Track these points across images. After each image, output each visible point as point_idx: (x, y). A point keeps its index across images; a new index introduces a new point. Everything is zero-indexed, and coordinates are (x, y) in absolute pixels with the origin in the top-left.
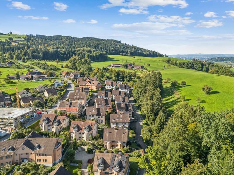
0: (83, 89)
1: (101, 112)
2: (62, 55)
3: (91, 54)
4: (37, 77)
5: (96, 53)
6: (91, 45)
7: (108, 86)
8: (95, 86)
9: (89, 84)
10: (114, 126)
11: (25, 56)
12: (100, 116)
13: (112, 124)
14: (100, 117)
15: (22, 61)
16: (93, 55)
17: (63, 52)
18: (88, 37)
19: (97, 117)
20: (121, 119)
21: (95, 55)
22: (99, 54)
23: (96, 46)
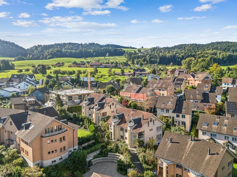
0: (176, 80)
1: (184, 107)
2: (179, 60)
3: (216, 57)
4: (139, 73)
5: (223, 55)
6: (219, 48)
7: (225, 84)
8: (200, 81)
9: (192, 78)
10: (206, 137)
11: (144, 62)
12: (181, 113)
13: (200, 133)
14: (181, 115)
15: (139, 65)
16: (218, 57)
17: (181, 57)
18: (217, 42)
19: (175, 115)
20: (225, 128)
21: (220, 57)
22: (227, 55)
23: (226, 49)
